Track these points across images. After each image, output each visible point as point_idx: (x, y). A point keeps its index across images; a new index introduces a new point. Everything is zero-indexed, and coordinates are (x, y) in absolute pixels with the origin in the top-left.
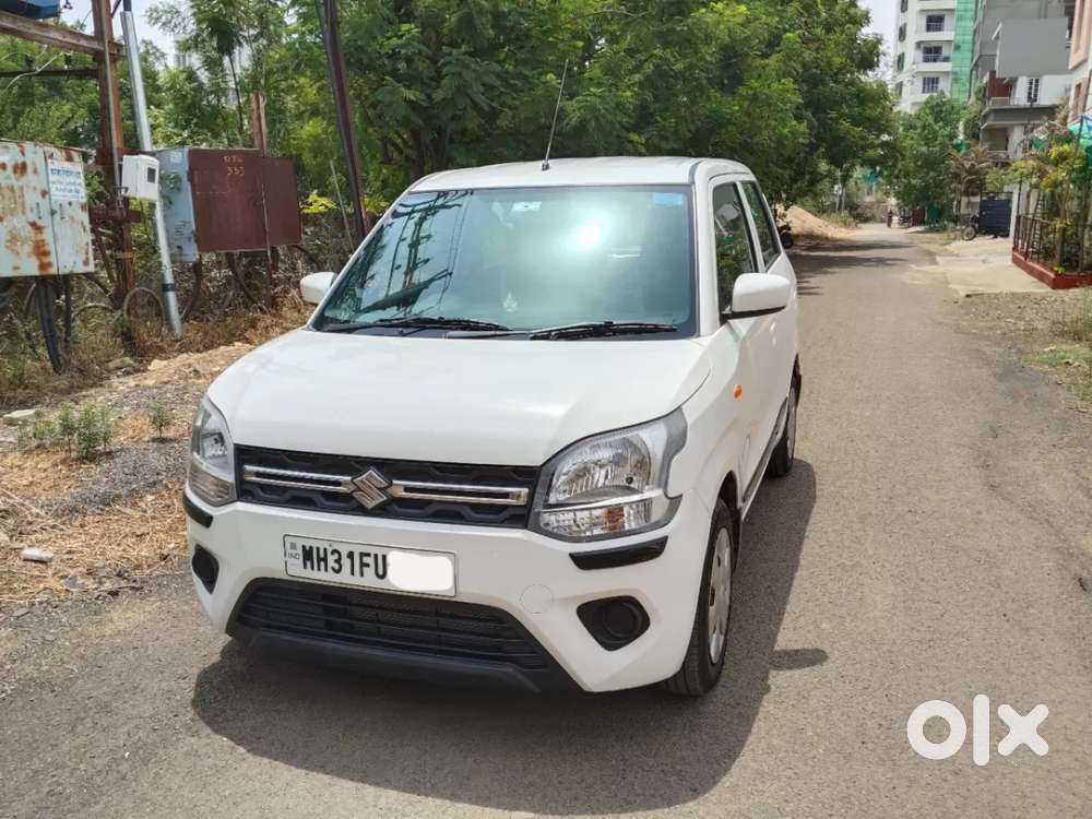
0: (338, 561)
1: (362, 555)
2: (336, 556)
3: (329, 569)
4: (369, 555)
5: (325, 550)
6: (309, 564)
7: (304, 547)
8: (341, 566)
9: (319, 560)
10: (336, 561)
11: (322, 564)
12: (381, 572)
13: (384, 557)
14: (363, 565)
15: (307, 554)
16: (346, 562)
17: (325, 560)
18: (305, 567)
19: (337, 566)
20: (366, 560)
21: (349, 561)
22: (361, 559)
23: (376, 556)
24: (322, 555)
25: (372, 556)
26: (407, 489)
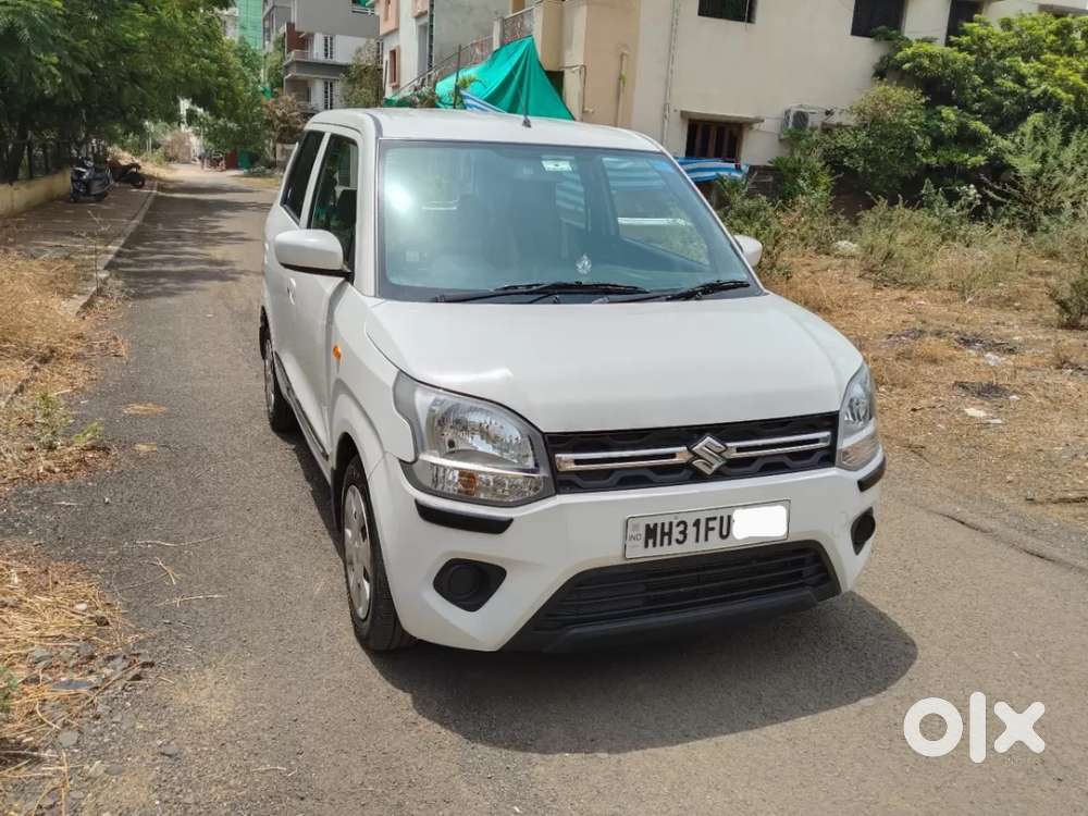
0: (684, 533)
1: (708, 520)
2: (681, 528)
3: (673, 542)
4: (715, 519)
5: (671, 524)
6: (651, 542)
7: (648, 526)
8: (685, 537)
9: (663, 534)
10: (681, 532)
11: (666, 538)
12: (725, 533)
13: (729, 517)
14: (708, 529)
15: (651, 532)
16: (691, 531)
17: (670, 534)
18: (646, 545)
19: (681, 537)
20: (711, 524)
21: (695, 529)
22: (707, 524)
23: (722, 518)
24: (666, 530)
25: (719, 519)
26: (739, 450)
